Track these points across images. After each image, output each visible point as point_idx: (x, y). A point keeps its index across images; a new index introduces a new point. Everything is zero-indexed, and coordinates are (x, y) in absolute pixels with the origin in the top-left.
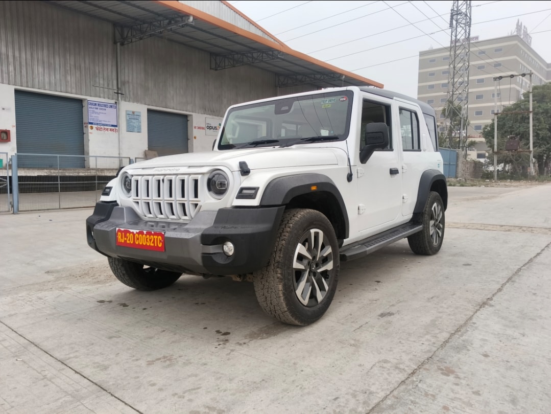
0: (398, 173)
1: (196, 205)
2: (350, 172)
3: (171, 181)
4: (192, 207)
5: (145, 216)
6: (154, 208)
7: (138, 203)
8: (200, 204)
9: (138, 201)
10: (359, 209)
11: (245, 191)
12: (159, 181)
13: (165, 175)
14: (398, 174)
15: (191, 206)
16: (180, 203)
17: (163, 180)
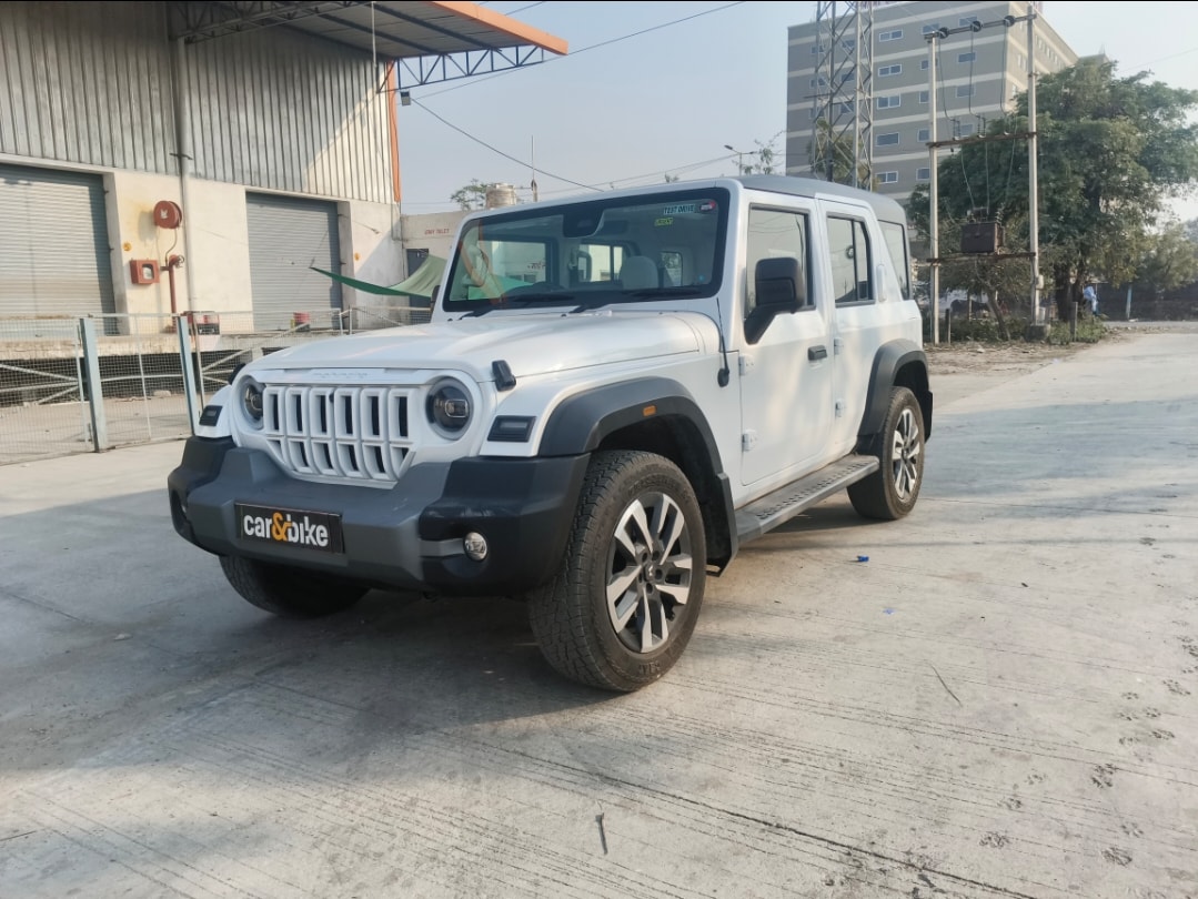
0: (825, 356)
1: (405, 451)
2: (723, 367)
3: (348, 400)
4: (394, 456)
5: (296, 470)
6: (314, 455)
7: (278, 442)
8: (412, 449)
9: (278, 439)
10: (743, 441)
11: (507, 425)
12: (322, 398)
13: (335, 386)
14: (825, 359)
15: (393, 453)
16: (369, 447)
17: (332, 397)
